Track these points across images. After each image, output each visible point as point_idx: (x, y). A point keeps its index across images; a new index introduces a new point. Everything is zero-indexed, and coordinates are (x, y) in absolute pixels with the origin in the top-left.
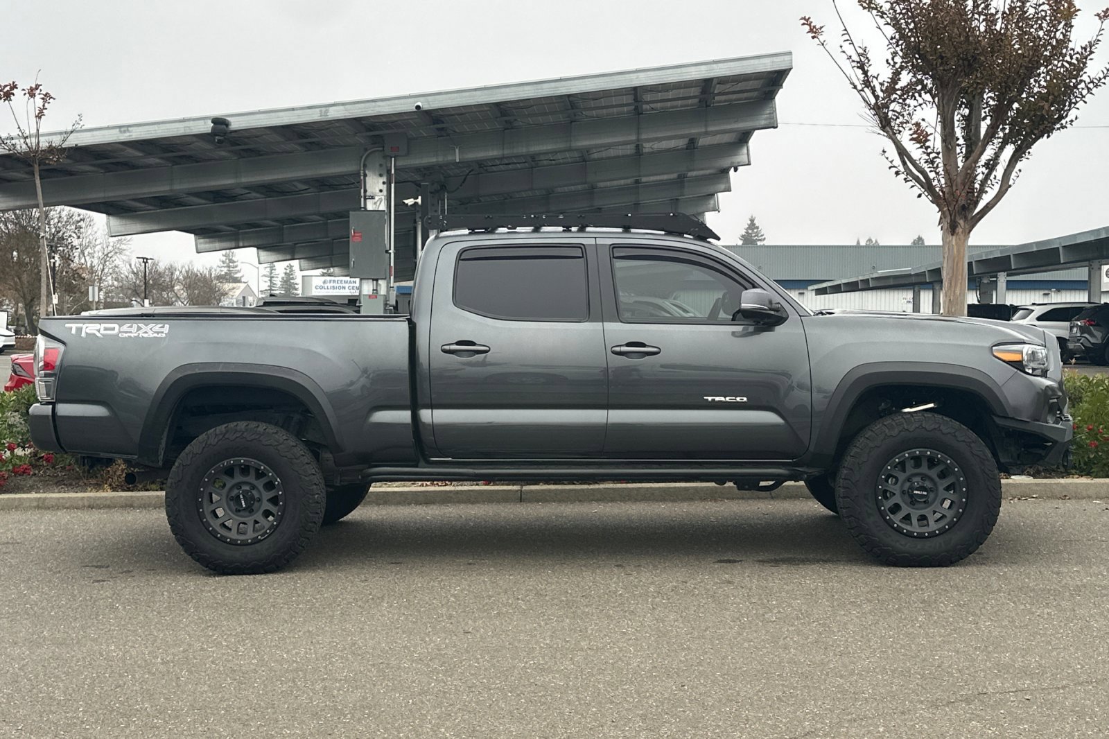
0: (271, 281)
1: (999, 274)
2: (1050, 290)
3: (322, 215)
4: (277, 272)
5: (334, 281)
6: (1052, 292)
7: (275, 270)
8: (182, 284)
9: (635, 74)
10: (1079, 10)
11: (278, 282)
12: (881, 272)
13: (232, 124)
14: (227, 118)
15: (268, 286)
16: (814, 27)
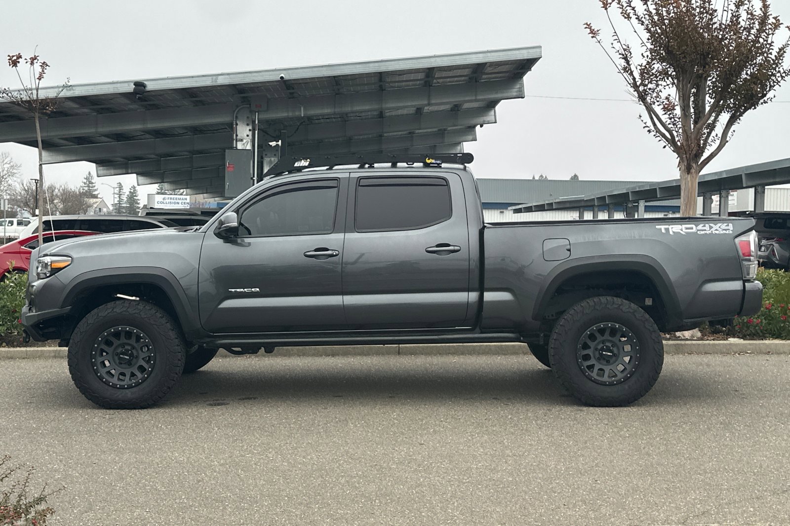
0: (119, 197)
1: (640, 201)
2: (668, 212)
3: (189, 152)
4: (124, 191)
5: (171, 199)
6: (669, 213)
7: (123, 189)
8: (60, 199)
9: (434, 59)
10: (782, 24)
11: (124, 198)
12: (562, 198)
13: (148, 86)
14: (145, 82)
15: (118, 201)
16: (593, 30)
